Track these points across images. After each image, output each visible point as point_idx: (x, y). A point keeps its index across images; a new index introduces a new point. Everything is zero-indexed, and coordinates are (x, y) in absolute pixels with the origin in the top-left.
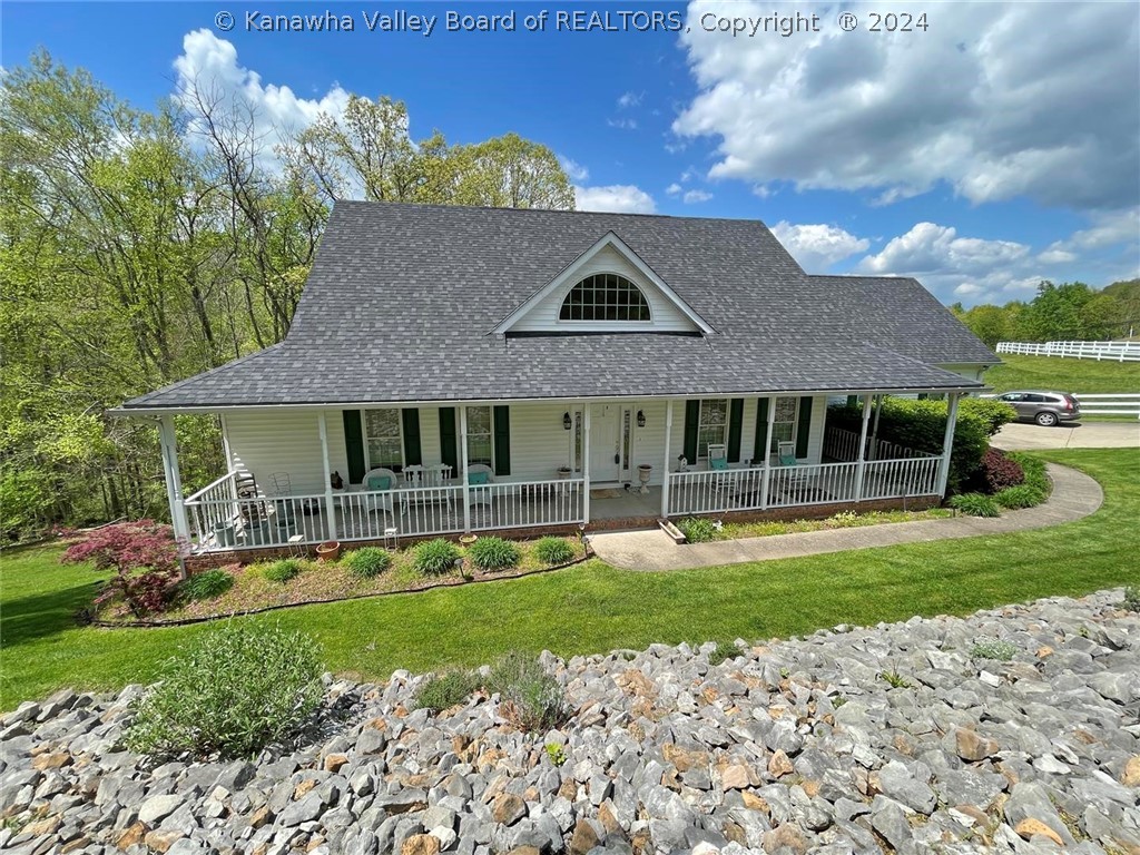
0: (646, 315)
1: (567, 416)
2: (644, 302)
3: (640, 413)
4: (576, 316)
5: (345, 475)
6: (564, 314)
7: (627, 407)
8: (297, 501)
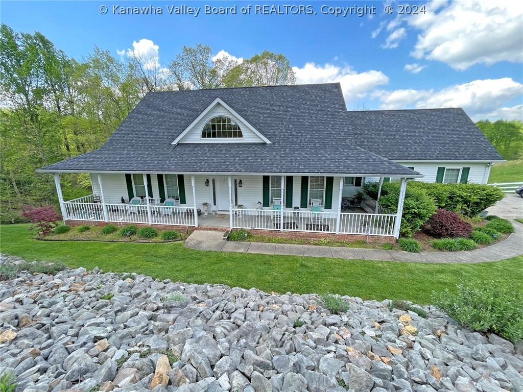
0: (241, 135)
1: (208, 180)
2: (239, 129)
3: (241, 181)
4: (209, 136)
5: (126, 197)
6: (204, 135)
7: (235, 178)
8: (112, 206)
